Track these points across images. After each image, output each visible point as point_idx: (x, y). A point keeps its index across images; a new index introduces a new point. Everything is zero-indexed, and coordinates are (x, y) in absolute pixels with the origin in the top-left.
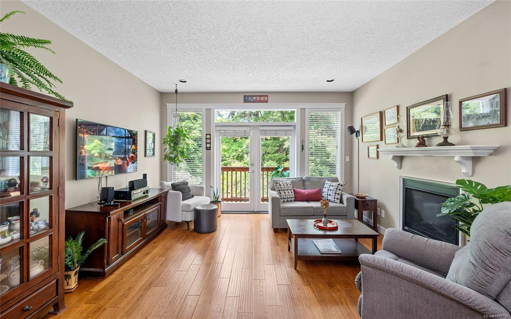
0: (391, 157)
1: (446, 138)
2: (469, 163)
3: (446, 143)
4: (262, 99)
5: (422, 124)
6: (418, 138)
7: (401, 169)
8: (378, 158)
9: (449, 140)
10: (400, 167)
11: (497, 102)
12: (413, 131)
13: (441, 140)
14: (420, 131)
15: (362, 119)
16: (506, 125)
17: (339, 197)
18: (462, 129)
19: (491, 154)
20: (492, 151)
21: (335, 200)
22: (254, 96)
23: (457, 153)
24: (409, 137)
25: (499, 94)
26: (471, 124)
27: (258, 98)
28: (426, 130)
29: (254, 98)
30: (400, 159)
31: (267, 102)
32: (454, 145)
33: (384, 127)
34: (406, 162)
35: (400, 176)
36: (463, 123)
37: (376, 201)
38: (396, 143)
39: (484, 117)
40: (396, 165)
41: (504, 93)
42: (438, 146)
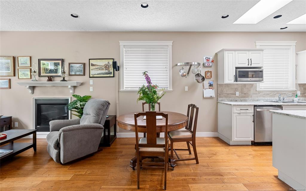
0: (28, 87)
2: (73, 88)
3: (64, 80)
6: (48, 77)
7: (33, 94)
8: (10, 88)
9: (65, 79)
10: (33, 93)
11: (82, 67)
12: (43, 73)
13: (62, 79)
16: (85, 75)
18: (70, 75)
19: (80, 85)
20: (80, 84)
23: (69, 84)
24: (40, 75)
26: (73, 73)
28: (51, 73)
30: (33, 88)
32: (67, 81)
34: (36, 90)
35: (33, 98)
36: (70, 72)
37: (11, 117)
38: (29, 79)
39: (78, 71)
40: (30, 91)
41: (84, 64)
42: (60, 81)
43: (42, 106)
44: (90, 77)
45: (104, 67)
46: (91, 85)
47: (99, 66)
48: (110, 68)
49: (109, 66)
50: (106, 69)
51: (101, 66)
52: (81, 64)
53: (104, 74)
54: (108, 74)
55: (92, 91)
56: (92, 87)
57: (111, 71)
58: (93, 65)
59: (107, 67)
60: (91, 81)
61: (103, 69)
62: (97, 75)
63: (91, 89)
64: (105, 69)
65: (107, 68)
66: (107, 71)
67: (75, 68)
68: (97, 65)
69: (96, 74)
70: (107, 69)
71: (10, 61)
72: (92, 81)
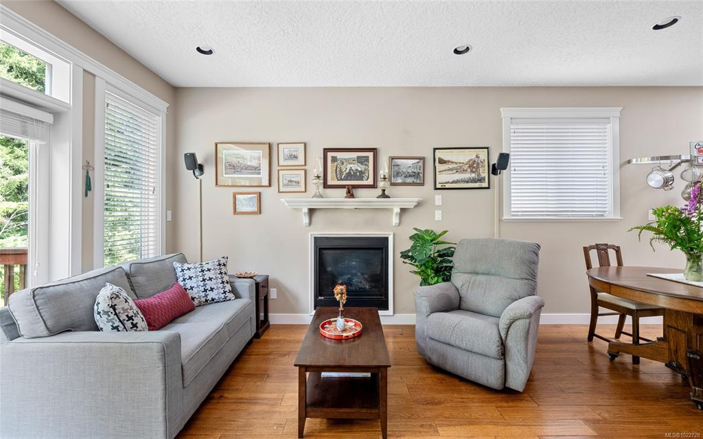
0: (305, 210)
1: (384, 191)
5: (345, 173)
6: (347, 188)
7: (311, 225)
8: (260, 213)
9: (386, 193)
10: (311, 222)
11: (420, 166)
12: (332, 179)
13: (380, 192)
14: (341, 180)
15: (216, 145)
16: (424, 185)
17: (228, 287)
18: (393, 184)
19: (416, 207)
20: (416, 204)
21: (227, 294)
24: (327, 186)
25: (421, 161)
26: (399, 180)
28: (350, 180)
30: (312, 212)
32: (389, 198)
33: (276, 167)
34: (317, 217)
35: (311, 235)
36: (392, 178)
37: (266, 277)
38: (303, 192)
39: (410, 176)
40: (306, 220)
41: (423, 159)
42: (378, 198)
44: (436, 189)
45: (467, 166)
46: (439, 207)
47: (456, 163)
48: (481, 169)
50: (472, 172)
51: (461, 165)
52: (418, 161)
53: (468, 182)
54: (475, 182)
55: (440, 219)
56: (440, 212)
57: (483, 175)
58: (442, 162)
59: (475, 165)
60: (436, 196)
61: (465, 171)
62: (451, 183)
63: (438, 215)
64: (469, 170)
65: (474, 168)
66: (473, 175)
67: (404, 168)
68: (453, 162)
69: (451, 181)
70: (474, 170)
71: (262, 153)
72: (440, 196)
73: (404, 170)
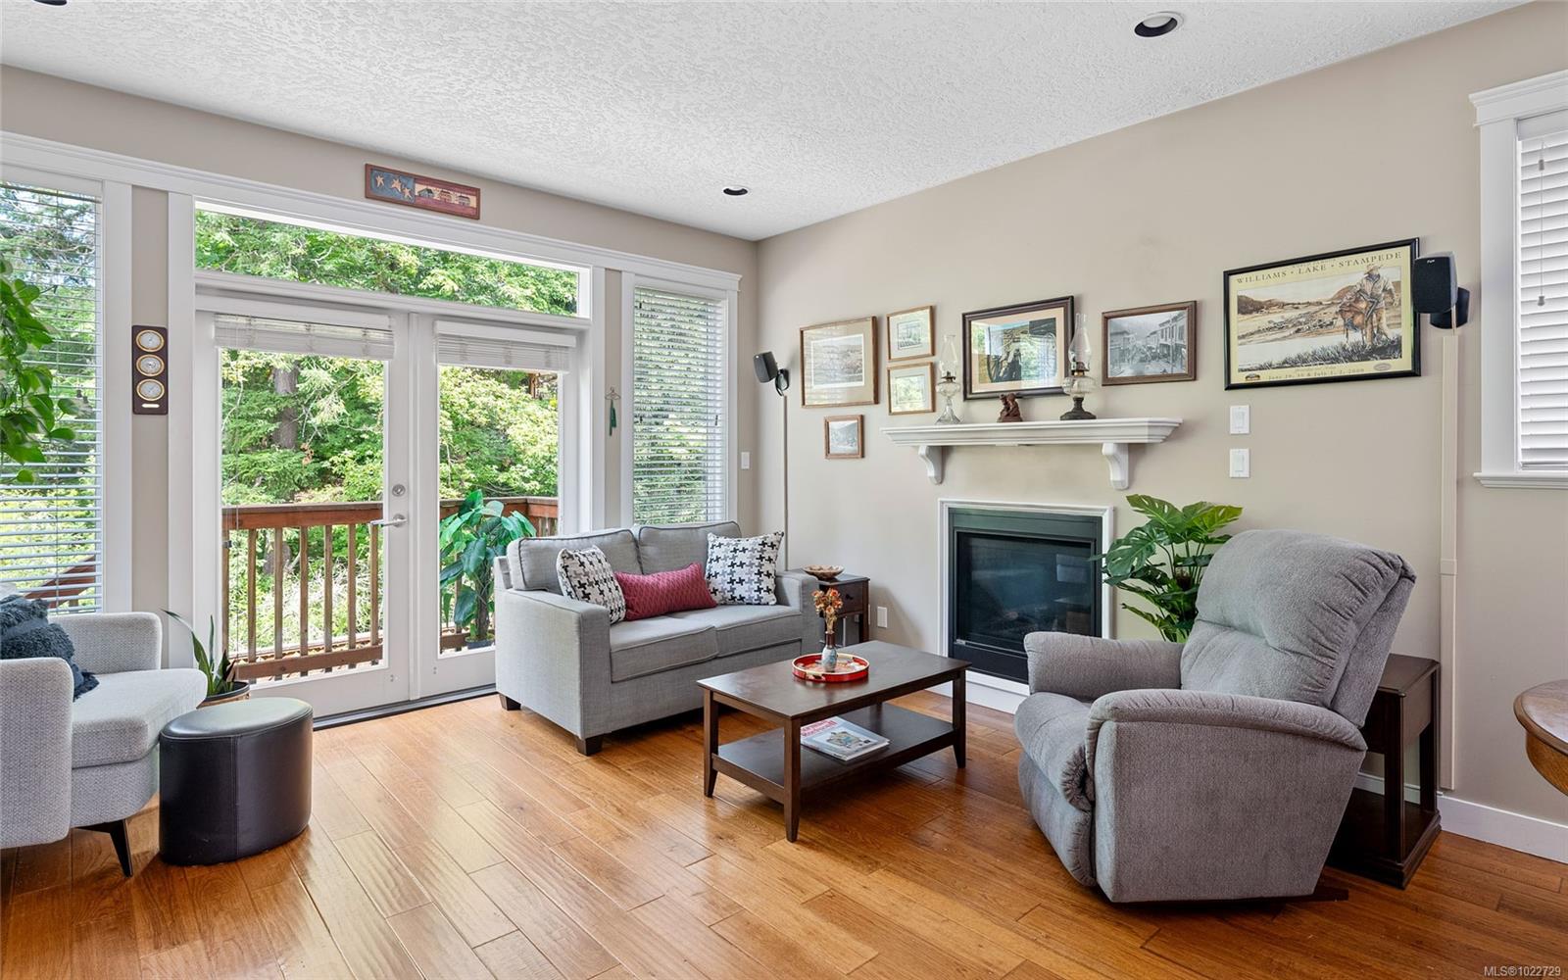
0: (923, 451)
1: (1079, 401)
2: (1125, 458)
3: (1079, 413)
4: (454, 198)
5: (1005, 364)
6: (1004, 399)
7: (941, 483)
8: (863, 456)
9: (1086, 406)
10: (941, 478)
11: (1181, 328)
12: (982, 381)
13: (1068, 405)
14: (999, 380)
15: (802, 332)
16: (1195, 379)
17: (769, 583)
18: (1108, 382)
19: (1167, 439)
20: (1168, 432)
21: (763, 594)
22: (418, 179)
23: (1108, 436)
24: (967, 394)
25: (1185, 313)
26: (1127, 371)
27: (437, 193)
29: (419, 188)
30: (942, 454)
31: (475, 216)
32: (1094, 418)
33: (885, 364)
34: (955, 464)
35: (942, 502)
36: (1110, 366)
37: (865, 582)
38: (928, 412)
39: (1155, 357)
40: (931, 471)
41: (1193, 310)
42: (1062, 418)
43: (975, 542)
44: (1230, 387)
45: (1337, 308)
46: (1238, 440)
47: (1295, 306)
48: (1384, 315)
49: (1374, 300)
50: (1350, 326)
51: (1312, 309)
52: (1175, 313)
53: (1335, 360)
54: (1365, 358)
55: (1246, 474)
56: (1246, 452)
57: (1391, 334)
58: (1248, 307)
59: (1363, 305)
60: (1233, 408)
61: (1324, 327)
62: (1280, 367)
63: (1238, 462)
64: (1340, 322)
65: (1359, 313)
66: (1356, 337)
67: (1137, 338)
68: (1283, 305)
69: (1276, 360)
70: (1359, 319)
71: (862, 339)
72: (1245, 408)
73: (1140, 343)
